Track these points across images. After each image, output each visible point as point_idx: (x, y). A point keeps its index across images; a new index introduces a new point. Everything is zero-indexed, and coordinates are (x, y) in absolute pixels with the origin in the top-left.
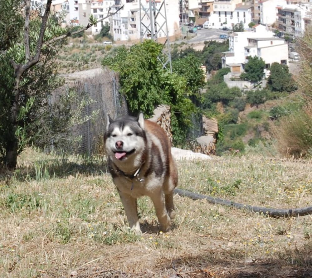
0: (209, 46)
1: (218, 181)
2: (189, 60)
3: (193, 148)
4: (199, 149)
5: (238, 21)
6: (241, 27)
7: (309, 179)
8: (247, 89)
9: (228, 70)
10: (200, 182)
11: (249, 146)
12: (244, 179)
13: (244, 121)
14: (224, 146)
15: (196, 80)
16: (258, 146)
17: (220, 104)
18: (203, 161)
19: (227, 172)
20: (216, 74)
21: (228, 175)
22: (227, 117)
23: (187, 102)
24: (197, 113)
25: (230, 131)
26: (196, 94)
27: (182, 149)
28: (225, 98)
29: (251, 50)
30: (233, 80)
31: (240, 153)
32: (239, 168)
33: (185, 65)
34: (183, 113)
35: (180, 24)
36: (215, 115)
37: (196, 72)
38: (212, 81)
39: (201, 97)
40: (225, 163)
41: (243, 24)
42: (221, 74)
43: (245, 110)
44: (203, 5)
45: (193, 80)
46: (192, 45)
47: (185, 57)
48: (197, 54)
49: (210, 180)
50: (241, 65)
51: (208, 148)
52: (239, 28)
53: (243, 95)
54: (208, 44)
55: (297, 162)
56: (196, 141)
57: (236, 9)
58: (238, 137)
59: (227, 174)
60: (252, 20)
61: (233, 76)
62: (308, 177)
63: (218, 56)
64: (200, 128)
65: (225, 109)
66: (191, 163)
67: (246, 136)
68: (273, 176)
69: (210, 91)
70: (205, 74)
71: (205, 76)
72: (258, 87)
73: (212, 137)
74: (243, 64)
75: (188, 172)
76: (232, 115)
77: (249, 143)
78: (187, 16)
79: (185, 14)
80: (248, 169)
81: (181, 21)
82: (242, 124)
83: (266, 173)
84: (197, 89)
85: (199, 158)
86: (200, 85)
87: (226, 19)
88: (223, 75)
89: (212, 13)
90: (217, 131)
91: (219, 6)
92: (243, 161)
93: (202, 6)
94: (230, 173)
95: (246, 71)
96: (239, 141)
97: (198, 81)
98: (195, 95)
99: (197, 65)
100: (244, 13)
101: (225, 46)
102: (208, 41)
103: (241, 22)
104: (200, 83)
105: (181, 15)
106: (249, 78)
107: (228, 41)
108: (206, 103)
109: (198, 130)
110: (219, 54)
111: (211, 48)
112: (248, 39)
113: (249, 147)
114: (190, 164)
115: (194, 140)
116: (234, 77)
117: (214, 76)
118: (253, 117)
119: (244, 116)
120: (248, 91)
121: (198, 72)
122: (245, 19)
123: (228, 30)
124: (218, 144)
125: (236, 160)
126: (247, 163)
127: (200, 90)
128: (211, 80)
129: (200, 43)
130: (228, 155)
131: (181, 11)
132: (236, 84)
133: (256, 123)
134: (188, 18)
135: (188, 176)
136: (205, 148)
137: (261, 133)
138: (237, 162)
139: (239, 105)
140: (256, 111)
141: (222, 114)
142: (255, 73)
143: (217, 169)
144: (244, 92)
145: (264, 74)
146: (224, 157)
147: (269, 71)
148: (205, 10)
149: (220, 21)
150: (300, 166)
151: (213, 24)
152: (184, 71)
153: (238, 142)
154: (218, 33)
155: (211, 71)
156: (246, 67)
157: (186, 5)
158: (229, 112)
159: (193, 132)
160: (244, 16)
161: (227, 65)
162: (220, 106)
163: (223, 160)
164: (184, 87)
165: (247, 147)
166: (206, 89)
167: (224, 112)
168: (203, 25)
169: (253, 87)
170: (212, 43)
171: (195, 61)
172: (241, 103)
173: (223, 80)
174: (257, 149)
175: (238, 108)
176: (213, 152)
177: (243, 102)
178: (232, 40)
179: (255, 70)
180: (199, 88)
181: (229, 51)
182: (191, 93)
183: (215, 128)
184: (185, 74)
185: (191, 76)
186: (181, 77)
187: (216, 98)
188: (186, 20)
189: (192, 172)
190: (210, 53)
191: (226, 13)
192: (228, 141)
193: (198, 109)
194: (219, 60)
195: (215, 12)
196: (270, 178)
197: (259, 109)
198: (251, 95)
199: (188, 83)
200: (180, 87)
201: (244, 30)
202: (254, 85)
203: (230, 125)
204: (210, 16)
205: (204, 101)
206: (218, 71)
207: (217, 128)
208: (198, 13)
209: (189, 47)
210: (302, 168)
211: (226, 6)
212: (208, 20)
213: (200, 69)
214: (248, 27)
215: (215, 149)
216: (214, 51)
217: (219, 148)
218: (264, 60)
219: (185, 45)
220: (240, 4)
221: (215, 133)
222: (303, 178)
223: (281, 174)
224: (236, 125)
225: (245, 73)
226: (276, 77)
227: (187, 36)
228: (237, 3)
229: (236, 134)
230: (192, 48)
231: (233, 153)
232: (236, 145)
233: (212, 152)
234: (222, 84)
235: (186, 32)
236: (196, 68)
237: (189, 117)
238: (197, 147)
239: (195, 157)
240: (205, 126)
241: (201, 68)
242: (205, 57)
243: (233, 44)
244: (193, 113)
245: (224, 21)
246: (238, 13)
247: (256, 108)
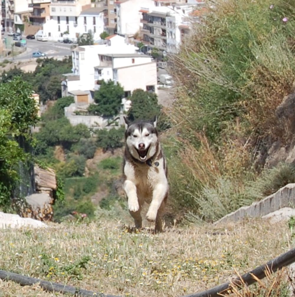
0: (43, 66)
1: (56, 259)
2: (15, 85)
3: (21, 211)
4: (30, 212)
5: (86, 31)
6: (89, 38)
7: (186, 256)
8: (97, 128)
9: (70, 100)
10: (31, 259)
11: (101, 208)
12: (94, 256)
13: (93, 173)
14: (65, 209)
15: (25, 114)
16: (113, 208)
17: (59, 149)
18: (35, 230)
19: (69, 245)
20: (53, 105)
21: (71, 250)
22: (69, 167)
23: (13, 146)
24: (26, 161)
25: (73, 187)
26: (25, 134)
27: (5, 212)
28: (66, 140)
29: (104, 71)
30: (77, 113)
31: (88, 219)
32: (86, 239)
33: (9, 92)
34: (6, 160)
35: (3, 34)
36: (52, 164)
37: (26, 103)
38: (48, 115)
39: (32, 139)
40: (65, 233)
41: (93, 34)
42: (61, 105)
43: (94, 157)
44: (35, 7)
45: (21, 114)
46: (19, 64)
47: (10, 81)
48: (27, 76)
49: (44, 257)
50: (89, 92)
51: (42, 211)
52: (86, 40)
53: (93, 135)
54: (42, 62)
55: (169, 231)
56: (25, 201)
57: (82, 13)
58: (84, 195)
59: (69, 248)
60: (105, 29)
61: (78, 108)
62: (185, 253)
63: (56, 80)
64: (30, 182)
65: (66, 155)
66: (19, 233)
67: (97, 194)
68: (136, 251)
69: (44, 130)
70: (38, 105)
71: (38, 108)
72: (114, 124)
73: (48, 195)
74: (91, 92)
75: (14, 245)
76: (75, 164)
77: (101, 203)
78: (13, 23)
79: (10, 19)
80: (100, 241)
81: (4, 30)
82: (91, 177)
83: (125, 247)
84: (26, 127)
85: (29, 225)
86: (31, 121)
87: (68, 27)
88: (63, 107)
89: (48, 18)
90: (55, 186)
91: (57, 8)
92: (93, 231)
93: (34, 9)
94: (74, 247)
95: (97, 101)
96: (86, 201)
97: (28, 116)
98: (24, 137)
99: (27, 93)
100: (94, 18)
101: (66, 66)
102: (42, 58)
103: (90, 31)
104: (31, 118)
105: (3, 21)
106: (101, 111)
107: (71, 57)
108: (39, 146)
109: (28, 186)
110: (58, 76)
111: (47, 68)
112: (99, 55)
113: (102, 210)
114: (17, 235)
115: (22, 200)
116: (79, 110)
117: (51, 108)
118: (106, 167)
119: (94, 166)
120: (100, 129)
121: (28, 103)
122: (95, 27)
123: (71, 42)
124: (57, 205)
125: (81, 229)
126: (98, 233)
127: (30, 128)
128: (47, 113)
129: (31, 61)
130: (71, 221)
131: (4, 15)
132: (83, 121)
133: (111, 176)
134: (14, 26)
135: (13, 251)
136: (37, 212)
137: (118, 189)
138: (83, 231)
139: (86, 150)
140: (111, 158)
141: (63, 162)
142: (110, 104)
143: (54, 241)
144: (93, 131)
145: (123, 105)
146: (65, 223)
147: (129, 102)
148: (38, 15)
149: (59, 30)
150: (174, 237)
151: (50, 34)
152: (7, 100)
153: (85, 203)
154: (57, 46)
155: (47, 101)
156: (96, 96)
157: (11, 8)
158: (72, 160)
159: (21, 188)
160: (94, 23)
161: (69, 93)
162: (59, 151)
163: (64, 228)
164: (8, 124)
165: (99, 210)
166: (40, 127)
167: (65, 160)
168: (35, 36)
169: (107, 124)
170: (47, 61)
171: (23, 86)
172: (89, 146)
173: (64, 114)
174: (112, 213)
175: (85, 155)
176: (49, 217)
177: (92, 145)
178: (76, 56)
179: (109, 100)
180: (29, 126)
181: (72, 72)
182: (17, 132)
183: (51, 183)
184: (9, 105)
185: (18, 108)
186: (4, 110)
187: (54, 140)
188: (10, 28)
189: (19, 245)
190: (45, 75)
191: (67, 19)
192: (71, 201)
193: (28, 156)
194: (57, 85)
195: (52, 17)
196: (131, 255)
197: (115, 156)
198: (103, 135)
199: (13, 118)
200: (2, 124)
201: (94, 42)
202: (108, 121)
203: (74, 178)
204: (45, 22)
205: (37, 144)
206: (56, 101)
207: (55, 182)
208: (29, 19)
209: (15, 67)
210: (176, 240)
211: (68, 8)
212: (42, 29)
213: (31, 98)
214: (100, 38)
215: (52, 213)
216: (51, 72)
217: (58, 211)
218: (122, 86)
219: (9, 64)
220: (88, 6)
221: (52, 190)
222: (179, 255)
223: (147, 249)
224: (83, 178)
225: (95, 104)
226: (139, 110)
227: (12, 51)
228: (84, 5)
229: (82, 191)
230: (19, 68)
231: (77, 219)
232: (81, 206)
233: (47, 217)
234: (61, 120)
235: (11, 46)
236: (25, 97)
237: (15, 166)
238: (27, 210)
239: (23, 225)
240: (37, 180)
241: (33, 97)
242: (37, 81)
243: (78, 63)
244: (21, 162)
245: (66, 30)
246: (85, 18)
247: (112, 154)
